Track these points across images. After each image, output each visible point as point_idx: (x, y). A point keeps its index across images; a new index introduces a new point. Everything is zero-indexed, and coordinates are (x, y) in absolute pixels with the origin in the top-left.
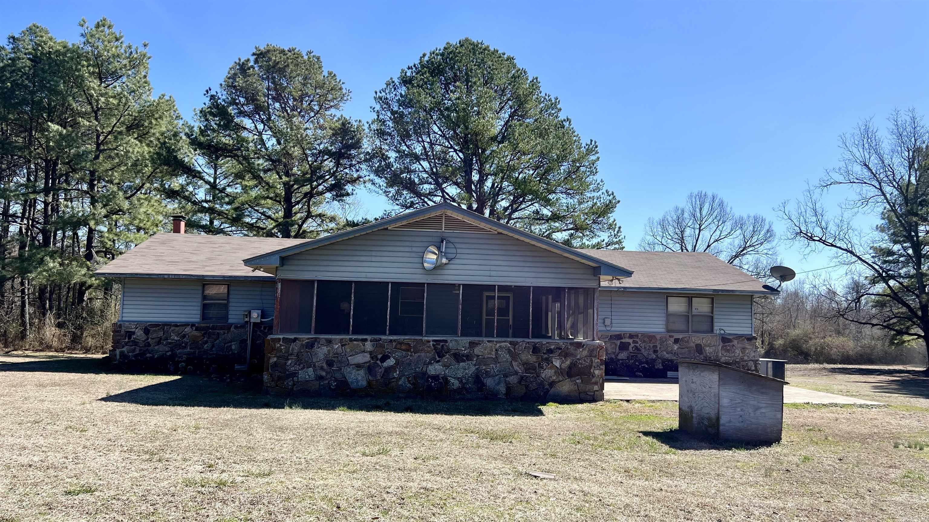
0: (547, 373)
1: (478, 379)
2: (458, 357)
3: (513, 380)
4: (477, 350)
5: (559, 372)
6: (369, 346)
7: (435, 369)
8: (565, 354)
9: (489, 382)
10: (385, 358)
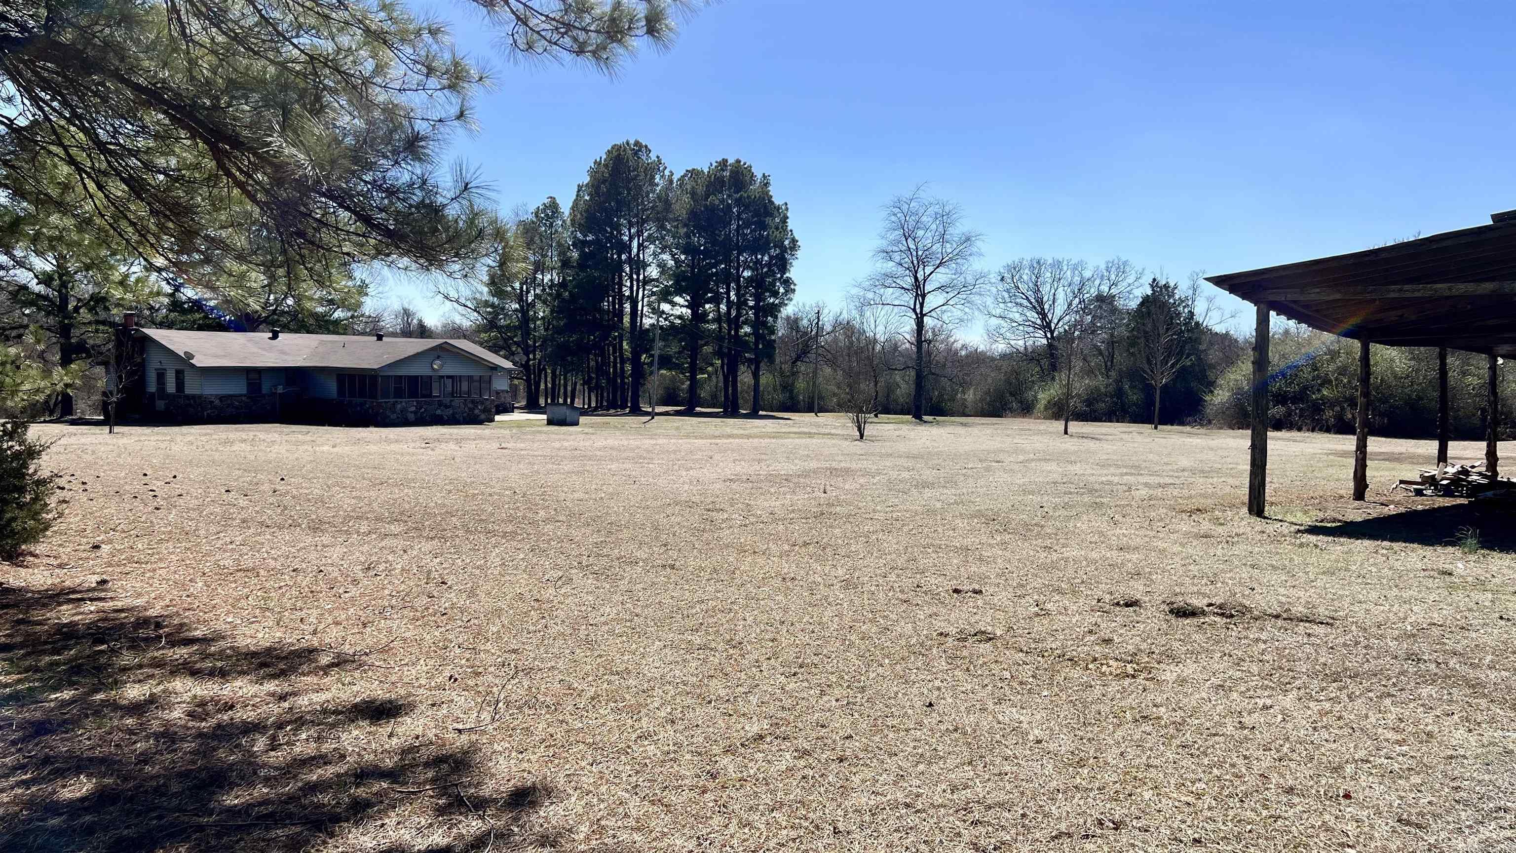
0: (476, 411)
1: (453, 414)
2: (446, 407)
3: (465, 415)
4: (453, 404)
5: (481, 411)
6: (415, 403)
7: (439, 412)
8: (482, 403)
9: (457, 416)
10: (421, 408)
